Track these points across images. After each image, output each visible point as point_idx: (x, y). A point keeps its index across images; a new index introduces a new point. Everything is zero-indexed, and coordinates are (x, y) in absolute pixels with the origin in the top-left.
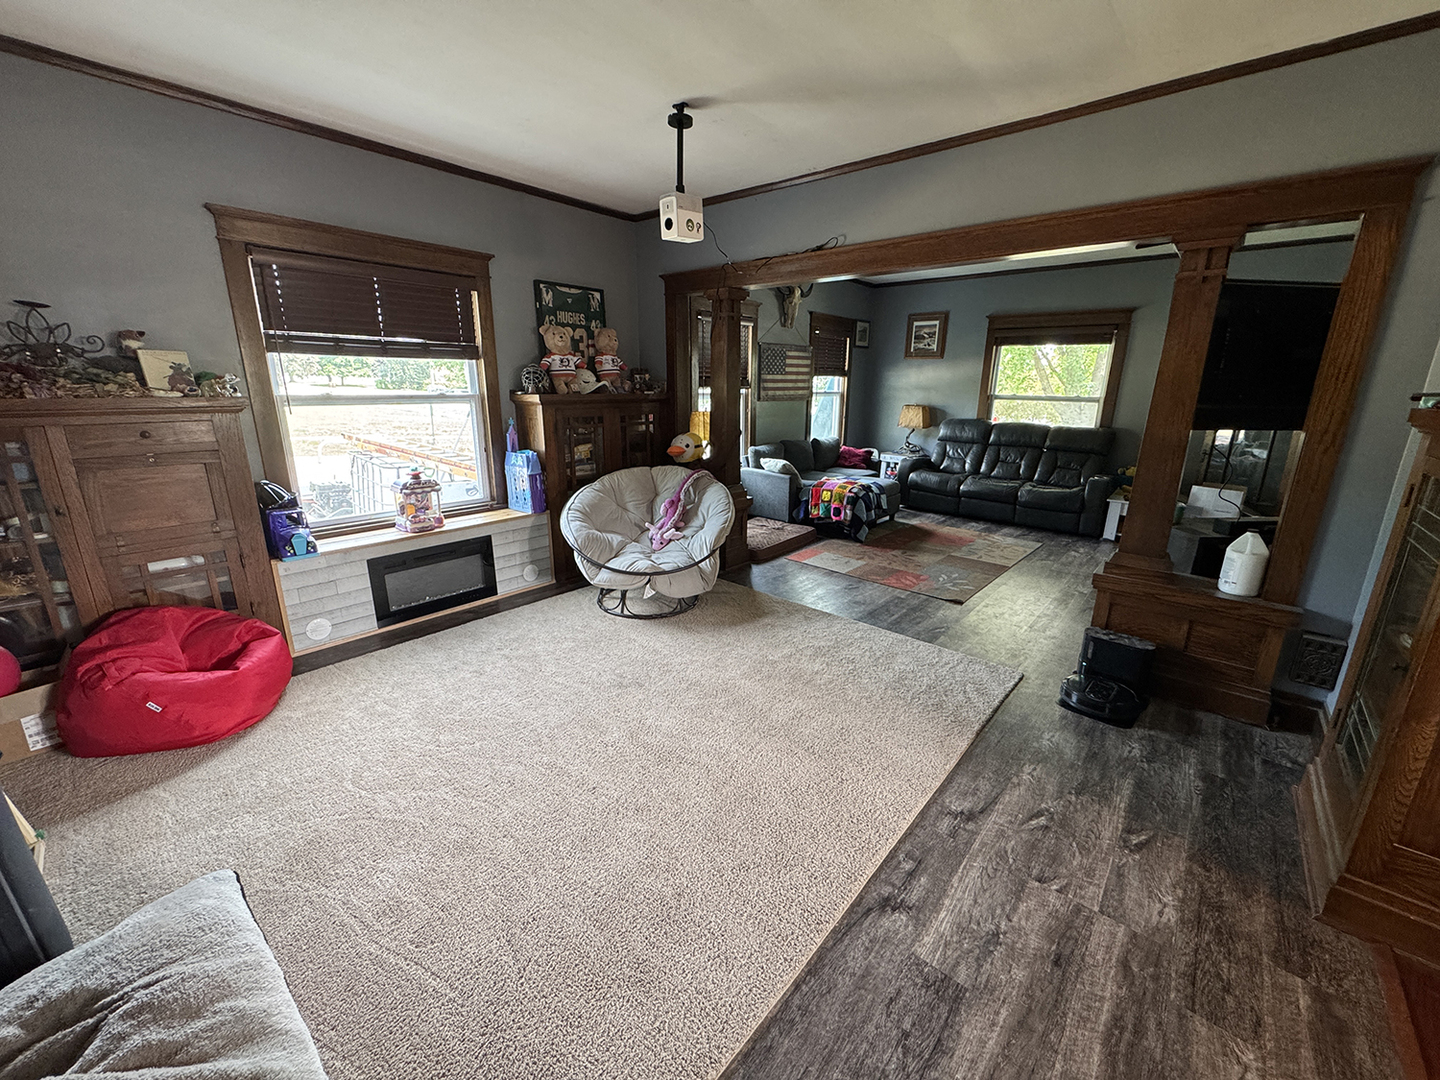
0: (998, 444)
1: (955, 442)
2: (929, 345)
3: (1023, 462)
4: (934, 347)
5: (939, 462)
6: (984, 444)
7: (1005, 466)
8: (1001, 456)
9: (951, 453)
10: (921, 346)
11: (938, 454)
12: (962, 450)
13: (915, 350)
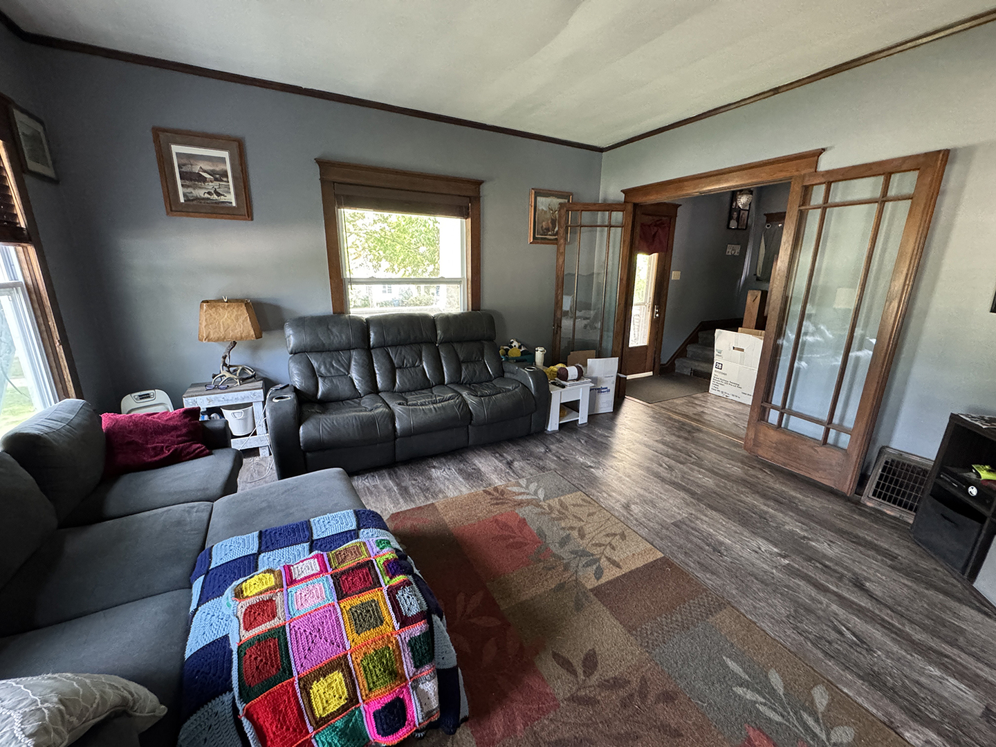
0: (382, 346)
1: (321, 352)
2: (219, 194)
3: (424, 364)
4: (231, 198)
5: (312, 389)
6: (367, 349)
7: (406, 371)
8: (395, 361)
9: (323, 370)
10: (201, 193)
11: (302, 375)
12: (338, 361)
13: (187, 200)
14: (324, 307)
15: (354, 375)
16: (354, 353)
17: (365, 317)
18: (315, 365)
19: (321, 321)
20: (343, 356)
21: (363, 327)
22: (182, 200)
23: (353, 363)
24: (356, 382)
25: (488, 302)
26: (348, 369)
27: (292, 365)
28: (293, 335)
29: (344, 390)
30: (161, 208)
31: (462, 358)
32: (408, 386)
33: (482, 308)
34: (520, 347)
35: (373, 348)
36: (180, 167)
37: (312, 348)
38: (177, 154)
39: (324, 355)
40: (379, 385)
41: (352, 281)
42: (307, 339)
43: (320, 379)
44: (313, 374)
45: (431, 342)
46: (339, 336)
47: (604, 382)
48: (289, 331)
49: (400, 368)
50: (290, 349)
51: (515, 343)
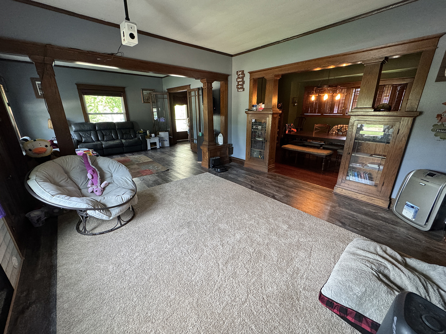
8: (104, 134)
9: (83, 135)
12: (87, 133)
14: (82, 120)
15: (92, 137)
16: (92, 132)
17: (94, 122)
18: (81, 134)
19: (82, 124)
20: (89, 132)
21: (94, 125)
22: (40, 95)
23: (92, 134)
24: (93, 139)
25: (132, 119)
26: (91, 135)
27: (74, 134)
28: (74, 127)
29: (89, 140)
30: (34, 96)
31: (124, 133)
32: (108, 139)
33: (130, 120)
34: (143, 131)
35: (97, 130)
36: (38, 87)
37: (80, 130)
38: (37, 84)
39: (83, 132)
40: (100, 139)
41: (89, 114)
42: (78, 128)
43: (83, 138)
44: (81, 137)
45: (115, 129)
46: (87, 127)
47: (165, 138)
48: (73, 126)
49: (105, 135)
50: (73, 131)
51: (142, 130)
